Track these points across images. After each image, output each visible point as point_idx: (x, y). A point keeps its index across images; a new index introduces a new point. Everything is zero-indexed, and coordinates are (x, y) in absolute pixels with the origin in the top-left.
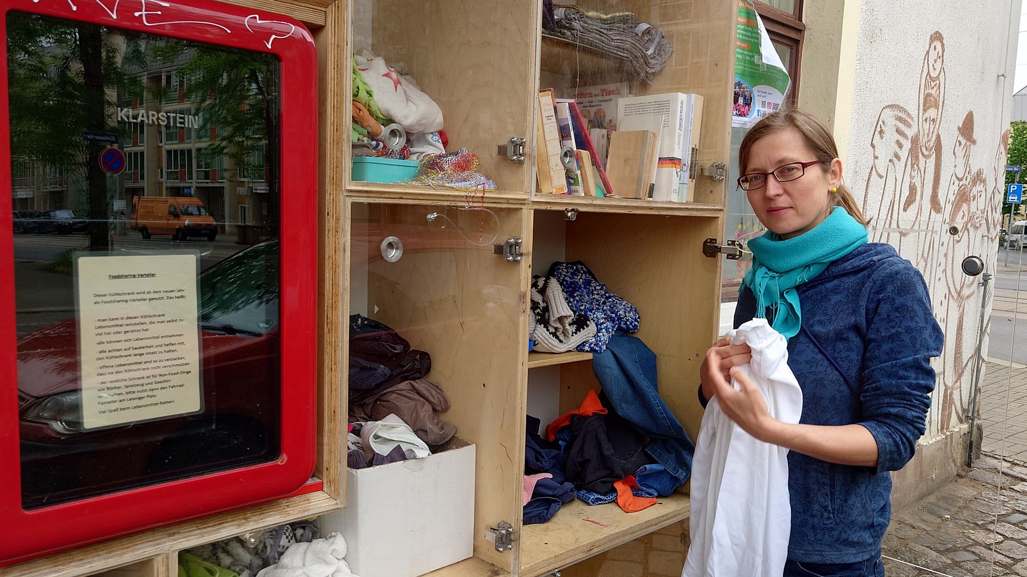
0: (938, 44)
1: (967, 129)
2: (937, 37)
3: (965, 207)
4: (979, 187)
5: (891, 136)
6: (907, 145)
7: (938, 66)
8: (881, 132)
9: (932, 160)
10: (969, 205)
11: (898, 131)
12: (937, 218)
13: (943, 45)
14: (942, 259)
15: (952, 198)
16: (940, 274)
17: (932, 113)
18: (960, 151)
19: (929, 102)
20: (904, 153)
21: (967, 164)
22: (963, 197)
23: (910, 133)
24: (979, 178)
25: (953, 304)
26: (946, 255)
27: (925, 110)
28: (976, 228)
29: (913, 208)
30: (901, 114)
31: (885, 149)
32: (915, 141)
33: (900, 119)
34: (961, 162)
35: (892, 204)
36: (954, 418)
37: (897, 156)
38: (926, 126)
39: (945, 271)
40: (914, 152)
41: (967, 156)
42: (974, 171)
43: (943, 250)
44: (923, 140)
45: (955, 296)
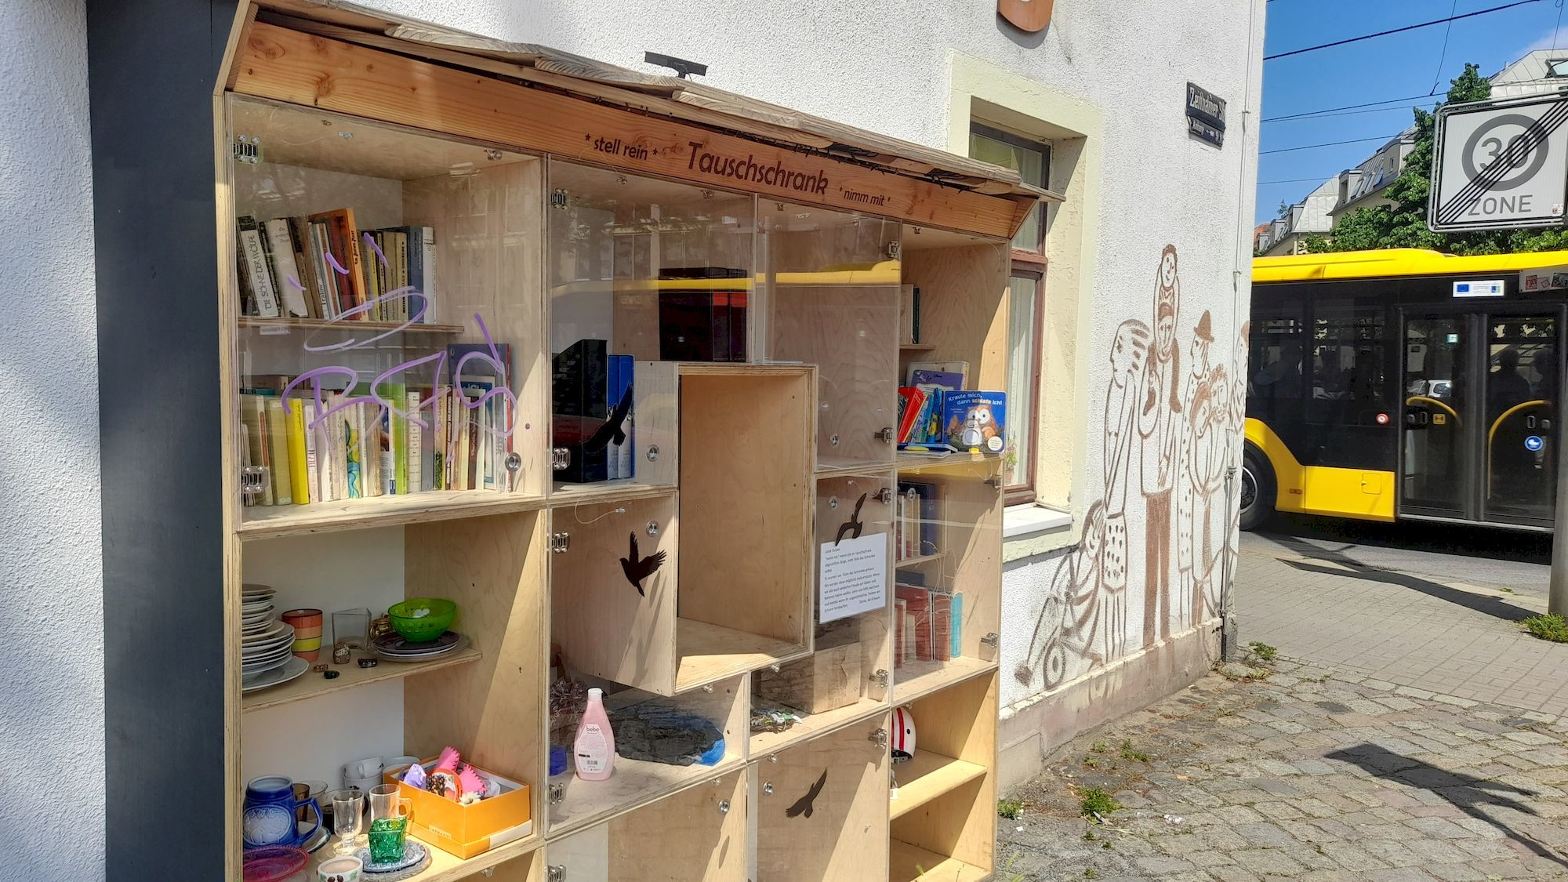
0: (1171, 256)
1: (1204, 329)
2: (1170, 249)
3: (1205, 403)
4: (1220, 382)
5: (1129, 348)
6: (1144, 354)
7: (1172, 276)
8: (1119, 347)
9: (1170, 365)
10: (1210, 401)
11: (1136, 343)
12: (1177, 417)
13: (1175, 256)
14: (1185, 456)
15: (1191, 396)
16: (1183, 470)
17: (1167, 321)
18: (1197, 351)
19: (1164, 311)
20: (1141, 363)
21: (1205, 362)
22: (1203, 394)
23: (1147, 343)
24: (1219, 373)
25: (1198, 498)
26: (1188, 452)
27: (1160, 320)
28: (1219, 422)
29: (1153, 411)
30: (1138, 328)
31: (1123, 361)
32: (1152, 350)
33: (1137, 332)
34: (1199, 361)
35: (1132, 411)
36: (1205, 611)
37: (1135, 366)
38: (1162, 334)
39: (1188, 467)
40: (1151, 361)
41: (1205, 355)
42: (1213, 367)
43: (1185, 447)
44: (1160, 347)
45: (1200, 490)
